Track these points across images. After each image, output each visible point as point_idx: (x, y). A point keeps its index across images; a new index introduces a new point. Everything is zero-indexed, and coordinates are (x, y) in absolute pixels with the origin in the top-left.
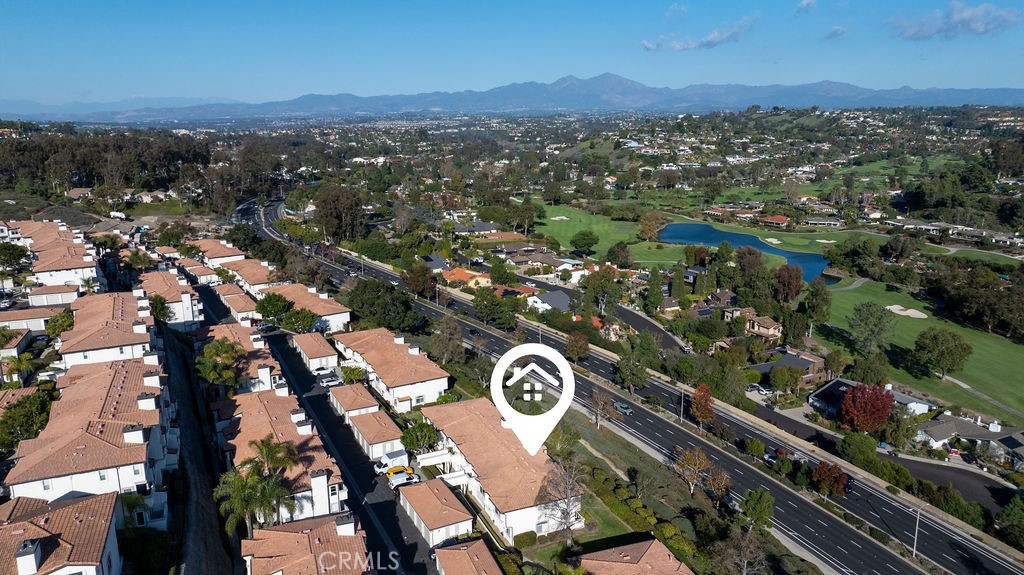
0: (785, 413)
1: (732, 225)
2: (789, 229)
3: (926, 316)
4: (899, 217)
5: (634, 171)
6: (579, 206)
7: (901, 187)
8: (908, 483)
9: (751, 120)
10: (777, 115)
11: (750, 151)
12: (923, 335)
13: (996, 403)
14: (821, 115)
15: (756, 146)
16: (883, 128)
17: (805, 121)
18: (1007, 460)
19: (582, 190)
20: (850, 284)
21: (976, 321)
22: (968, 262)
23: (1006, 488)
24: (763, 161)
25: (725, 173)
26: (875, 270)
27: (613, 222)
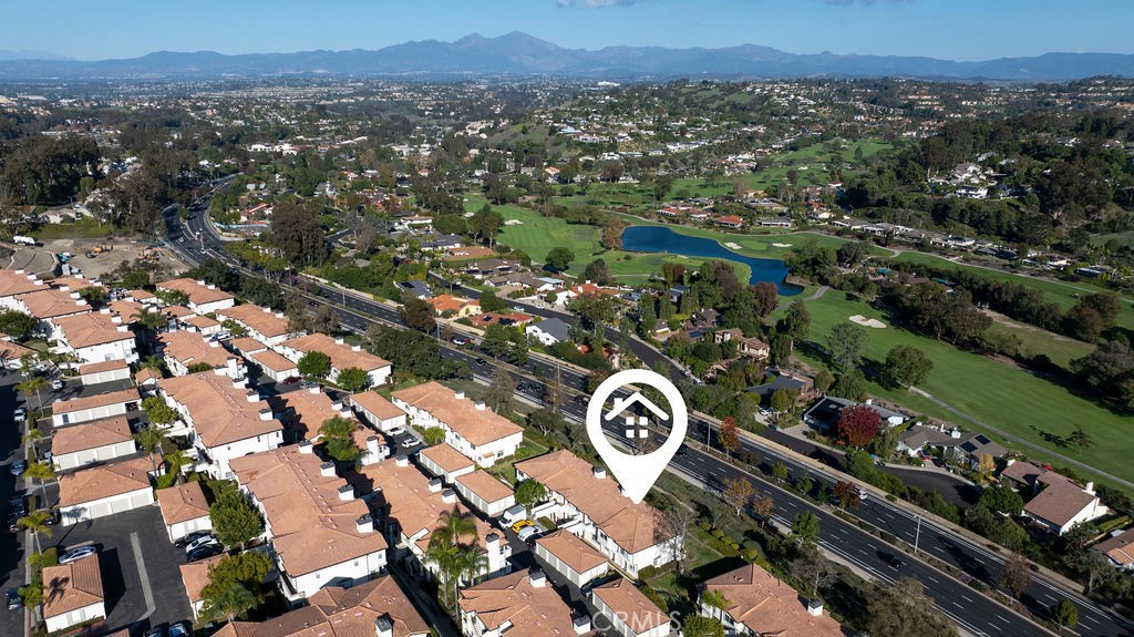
0: (786, 431)
1: (688, 226)
2: (744, 230)
3: (885, 326)
4: (846, 217)
5: (574, 161)
6: (527, 205)
7: (841, 180)
8: (901, 491)
9: (680, 94)
10: (705, 89)
11: (689, 136)
12: (892, 353)
13: (952, 409)
14: (752, 92)
15: (693, 130)
16: (814, 107)
17: (734, 97)
18: (966, 461)
19: (523, 184)
20: (813, 293)
21: (928, 331)
22: (913, 266)
23: (967, 485)
24: (702, 148)
25: (667, 163)
26: (834, 279)
27: (570, 226)
